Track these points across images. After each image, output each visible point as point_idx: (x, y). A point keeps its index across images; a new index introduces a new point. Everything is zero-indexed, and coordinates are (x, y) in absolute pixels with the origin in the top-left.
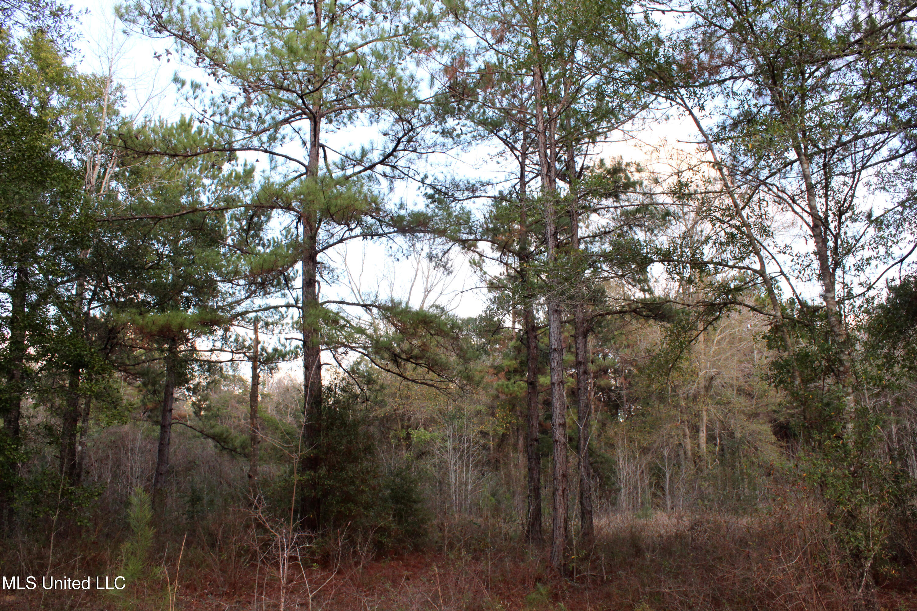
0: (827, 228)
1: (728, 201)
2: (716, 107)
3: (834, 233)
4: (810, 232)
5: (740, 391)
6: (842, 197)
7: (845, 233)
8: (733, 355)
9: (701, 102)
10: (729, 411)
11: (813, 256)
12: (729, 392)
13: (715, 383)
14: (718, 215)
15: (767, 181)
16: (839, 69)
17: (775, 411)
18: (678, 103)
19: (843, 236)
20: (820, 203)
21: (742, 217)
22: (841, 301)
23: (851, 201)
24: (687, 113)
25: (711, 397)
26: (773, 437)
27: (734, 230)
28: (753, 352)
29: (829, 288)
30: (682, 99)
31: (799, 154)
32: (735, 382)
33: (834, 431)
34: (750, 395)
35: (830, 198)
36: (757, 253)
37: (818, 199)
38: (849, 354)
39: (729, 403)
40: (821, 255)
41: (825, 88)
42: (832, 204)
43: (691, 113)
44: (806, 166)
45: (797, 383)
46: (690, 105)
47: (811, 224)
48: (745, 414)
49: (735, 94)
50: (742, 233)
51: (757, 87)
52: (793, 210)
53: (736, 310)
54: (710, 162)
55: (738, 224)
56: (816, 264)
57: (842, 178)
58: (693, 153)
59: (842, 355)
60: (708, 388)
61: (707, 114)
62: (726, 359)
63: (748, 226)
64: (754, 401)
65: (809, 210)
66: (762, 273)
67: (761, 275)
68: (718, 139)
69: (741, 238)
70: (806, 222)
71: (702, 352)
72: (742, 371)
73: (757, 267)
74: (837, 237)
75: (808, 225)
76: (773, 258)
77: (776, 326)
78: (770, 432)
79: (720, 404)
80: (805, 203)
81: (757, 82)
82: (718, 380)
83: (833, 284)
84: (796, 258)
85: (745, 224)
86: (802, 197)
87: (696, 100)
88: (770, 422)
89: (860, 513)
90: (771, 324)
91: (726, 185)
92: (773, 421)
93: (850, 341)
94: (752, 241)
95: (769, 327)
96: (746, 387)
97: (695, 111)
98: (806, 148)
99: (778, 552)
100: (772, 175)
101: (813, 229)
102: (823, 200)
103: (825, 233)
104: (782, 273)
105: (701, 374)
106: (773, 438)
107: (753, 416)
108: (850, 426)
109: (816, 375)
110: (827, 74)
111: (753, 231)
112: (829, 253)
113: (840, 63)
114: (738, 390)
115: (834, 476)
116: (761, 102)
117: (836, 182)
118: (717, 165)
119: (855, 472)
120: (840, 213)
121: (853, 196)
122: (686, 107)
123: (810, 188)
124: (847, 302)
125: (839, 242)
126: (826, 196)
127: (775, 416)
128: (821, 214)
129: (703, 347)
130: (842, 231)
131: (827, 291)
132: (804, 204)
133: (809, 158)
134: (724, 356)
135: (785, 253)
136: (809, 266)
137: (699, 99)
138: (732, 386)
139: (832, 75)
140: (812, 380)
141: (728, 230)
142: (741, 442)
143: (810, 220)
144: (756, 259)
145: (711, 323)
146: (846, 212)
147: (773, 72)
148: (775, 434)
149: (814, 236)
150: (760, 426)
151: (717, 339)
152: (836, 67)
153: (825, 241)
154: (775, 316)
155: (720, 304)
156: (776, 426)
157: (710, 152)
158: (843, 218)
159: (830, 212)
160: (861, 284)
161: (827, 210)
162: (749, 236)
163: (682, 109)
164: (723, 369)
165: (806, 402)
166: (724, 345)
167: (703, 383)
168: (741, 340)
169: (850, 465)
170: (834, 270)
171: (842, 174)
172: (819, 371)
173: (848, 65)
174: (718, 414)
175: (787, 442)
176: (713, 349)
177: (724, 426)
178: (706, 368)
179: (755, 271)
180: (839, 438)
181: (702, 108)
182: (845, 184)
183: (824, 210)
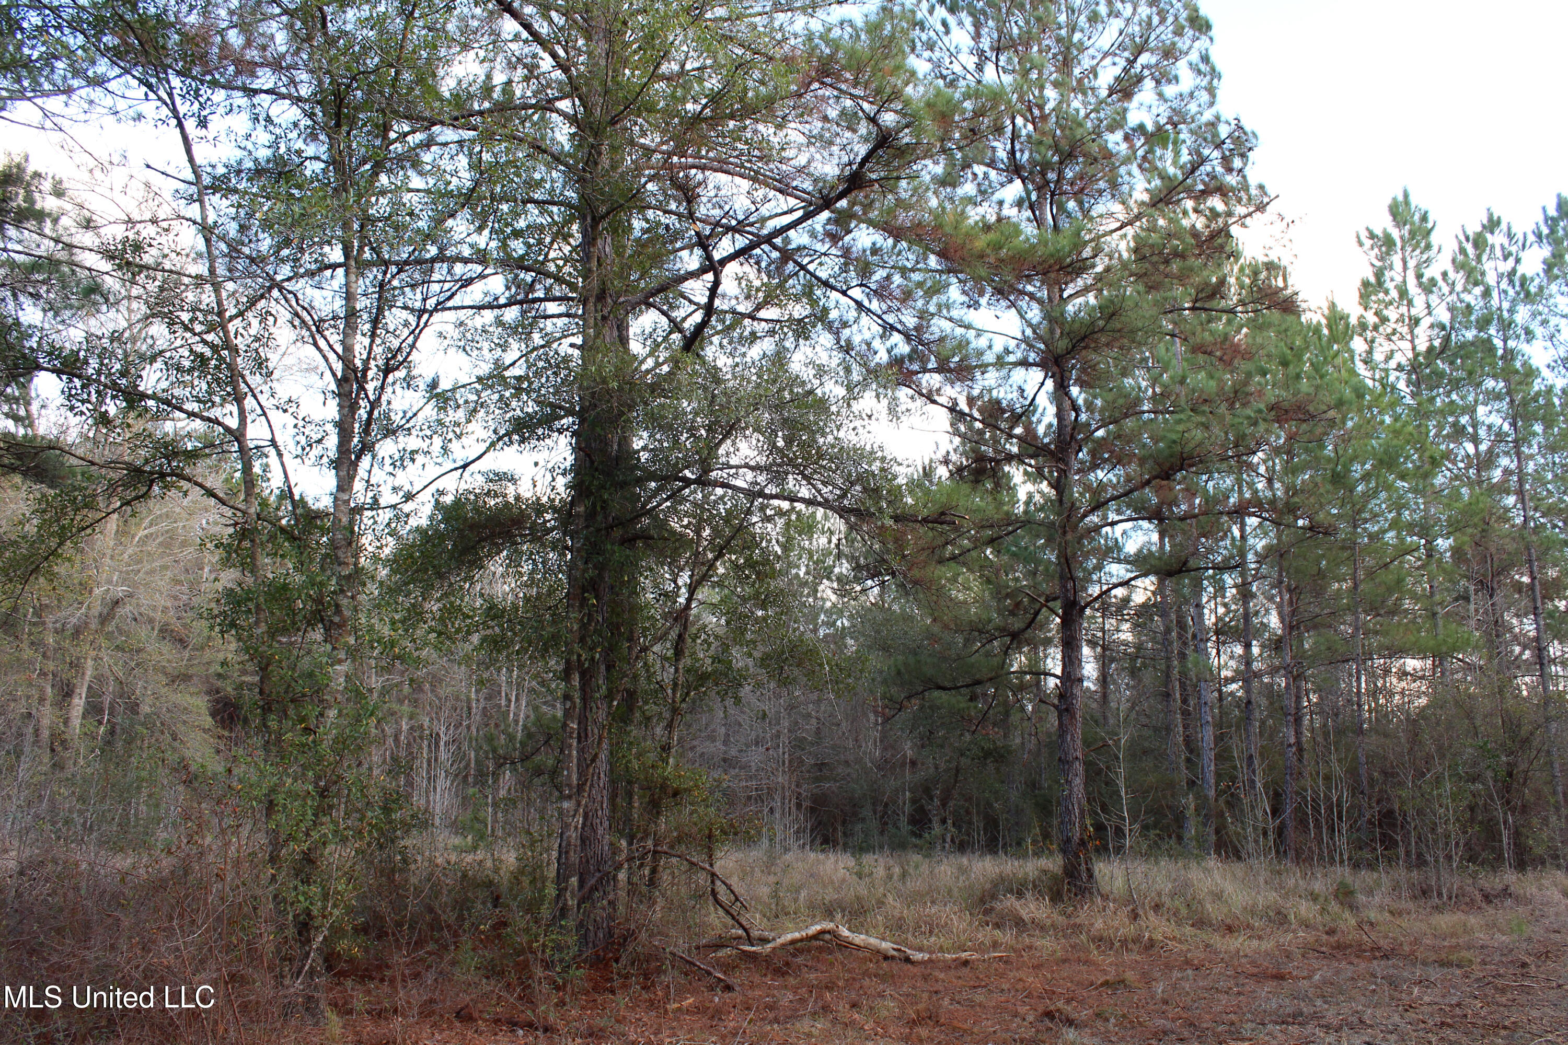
0: (362, 388)
1: (208, 298)
2: (230, 131)
3: (372, 398)
4: (333, 386)
5: (165, 632)
6: (396, 343)
7: (389, 403)
8: (165, 567)
9: (204, 113)
10: (138, 665)
11: (329, 427)
12: (143, 632)
13: (121, 611)
14: (185, 317)
15: (285, 284)
16: (445, 144)
17: (219, 675)
18: (160, 99)
19: (384, 404)
20: (360, 344)
21: (226, 333)
22: (359, 510)
23: (409, 354)
24: (174, 122)
25: (109, 636)
26: (210, 719)
27: (208, 352)
28: (202, 569)
29: (344, 485)
30: (171, 95)
31: (347, 255)
32: (158, 615)
33: (303, 719)
34: (182, 642)
35: (378, 341)
36: (239, 400)
37: (359, 337)
38: (353, 597)
39: (139, 651)
40: (343, 428)
41: (416, 164)
42: (378, 350)
43: (180, 125)
44: (353, 278)
45: (259, 631)
46: (182, 109)
47: (339, 375)
48: (166, 674)
49: (269, 119)
50: (221, 359)
51: (309, 123)
52: (315, 344)
53: (179, 489)
54: (195, 223)
55: (217, 341)
56: (332, 441)
57: (405, 314)
58: (167, 195)
59: (341, 597)
60: (104, 619)
61: (210, 137)
62: (152, 572)
63: (235, 350)
64: (186, 654)
65: (340, 350)
66: (238, 435)
67: (237, 440)
68: (220, 186)
69: (217, 367)
70: (331, 369)
71: (109, 552)
72: (176, 598)
73: (233, 423)
74: (374, 404)
75: (334, 375)
76: (264, 414)
77: (244, 530)
78: (204, 711)
79: (123, 650)
80: (336, 337)
81: (311, 116)
82: (128, 608)
83: (352, 478)
84: (301, 423)
85: (228, 345)
86: (334, 327)
87: (196, 105)
88: (208, 693)
89: (322, 855)
90: (236, 524)
91: (212, 271)
92: (213, 691)
93: (357, 576)
94: (235, 376)
95: (231, 530)
96: (177, 626)
97: (190, 125)
98: (361, 248)
99: (171, 919)
100: (296, 276)
101: (340, 382)
102: (366, 341)
103: (358, 395)
104: (273, 443)
105: (97, 591)
106: (208, 721)
107: (181, 678)
108: (332, 713)
109: (294, 623)
110: (427, 144)
111: (239, 360)
112: (357, 425)
113: (448, 134)
114: (161, 631)
115: (289, 793)
116: (310, 150)
117: (395, 318)
118: (207, 230)
119: (326, 789)
120: (387, 370)
121: (413, 346)
122: (175, 111)
123: (351, 315)
124: (368, 513)
125: (376, 413)
126: (373, 335)
127: (219, 683)
128: (358, 363)
129: (112, 543)
130: (384, 398)
131: (340, 488)
132: (334, 338)
133: (363, 266)
134: (148, 567)
135: (285, 411)
136: (319, 441)
137: (202, 107)
138: (151, 621)
139: (433, 148)
140: (285, 631)
141: (199, 348)
142: (148, 723)
143: (338, 367)
144: (235, 409)
145: (128, 503)
146: (397, 368)
147: (339, 107)
148: (213, 715)
149: (339, 395)
150: (188, 697)
151: (141, 533)
152: (441, 139)
153: (354, 407)
154: (244, 513)
155: (151, 473)
156: (217, 701)
157: (197, 204)
158: (391, 376)
159: (372, 363)
160: (395, 489)
161: (369, 358)
162: (231, 367)
163: (165, 112)
164: (142, 588)
165: (268, 665)
166: (152, 547)
167: (97, 609)
168: (184, 544)
169: (320, 778)
170: (358, 458)
171: (405, 307)
172: (299, 617)
173: (460, 143)
174: (115, 668)
175: (231, 730)
176: (130, 551)
177: (124, 691)
178: (109, 582)
179: (227, 429)
180: (307, 730)
181: (203, 123)
182: (406, 324)
183: (364, 357)
